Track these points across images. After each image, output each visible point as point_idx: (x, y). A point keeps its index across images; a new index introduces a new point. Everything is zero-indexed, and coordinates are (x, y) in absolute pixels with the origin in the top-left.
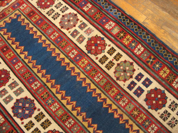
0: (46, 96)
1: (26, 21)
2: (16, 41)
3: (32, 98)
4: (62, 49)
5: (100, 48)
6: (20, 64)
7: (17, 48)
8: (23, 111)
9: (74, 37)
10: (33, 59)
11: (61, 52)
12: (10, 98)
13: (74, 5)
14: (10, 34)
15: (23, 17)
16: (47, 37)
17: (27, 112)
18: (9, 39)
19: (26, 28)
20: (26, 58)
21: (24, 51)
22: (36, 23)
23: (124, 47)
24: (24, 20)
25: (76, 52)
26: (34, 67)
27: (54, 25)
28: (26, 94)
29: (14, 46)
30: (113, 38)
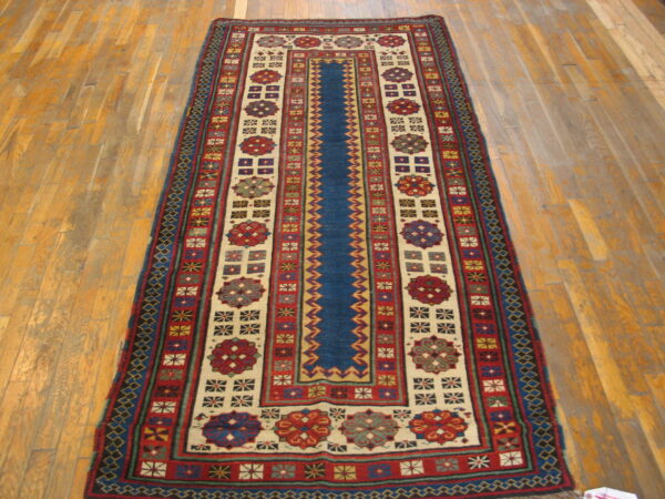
0: (380, 229)
1: (306, 346)
2: (354, 325)
3: (400, 237)
4: (297, 264)
5: (248, 228)
6: (380, 286)
7: (364, 313)
8: (426, 231)
9: (263, 264)
10: (354, 280)
11: (303, 259)
12: (432, 256)
13: (202, 311)
14: (354, 346)
15: (305, 359)
16: (299, 294)
17: (421, 228)
18: (364, 338)
19: (319, 335)
20: (363, 289)
21: (355, 300)
22: (294, 329)
23: (219, 207)
24: (307, 353)
25: (284, 245)
26: (362, 269)
27: (269, 305)
28: (404, 246)
29: (366, 319)
30: (216, 226)
